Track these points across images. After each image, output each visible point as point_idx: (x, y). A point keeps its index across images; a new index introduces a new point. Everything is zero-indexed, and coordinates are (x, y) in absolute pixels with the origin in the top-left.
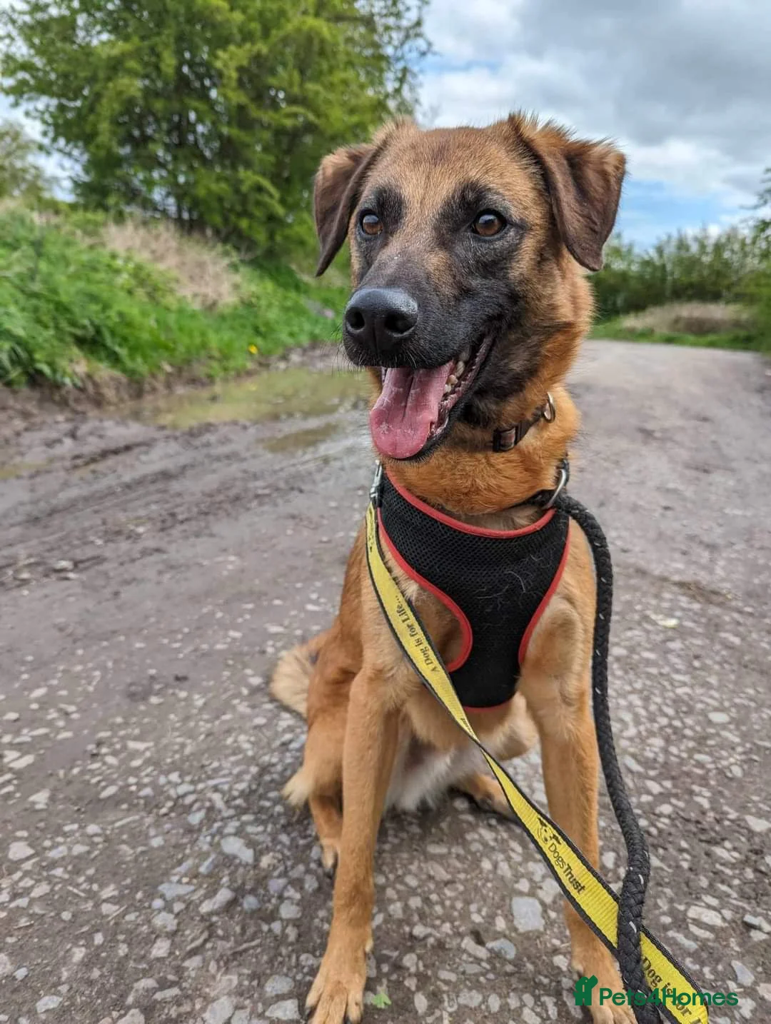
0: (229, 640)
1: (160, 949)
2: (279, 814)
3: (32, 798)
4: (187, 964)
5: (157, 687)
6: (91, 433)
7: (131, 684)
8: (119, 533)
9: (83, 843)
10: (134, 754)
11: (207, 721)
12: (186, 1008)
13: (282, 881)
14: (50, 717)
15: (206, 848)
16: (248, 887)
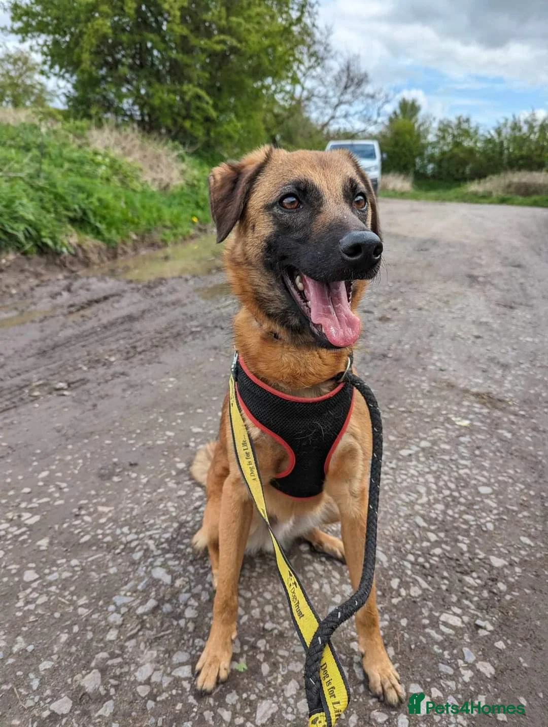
0: (166, 438)
1: (112, 635)
2: (189, 554)
3: (39, 543)
4: (127, 644)
5: (118, 470)
6: (81, 288)
7: (102, 469)
8: (98, 361)
9: (68, 571)
10: (102, 515)
11: (148, 493)
12: (125, 669)
13: (188, 595)
14: (50, 491)
15: (142, 574)
16: (166, 598)
